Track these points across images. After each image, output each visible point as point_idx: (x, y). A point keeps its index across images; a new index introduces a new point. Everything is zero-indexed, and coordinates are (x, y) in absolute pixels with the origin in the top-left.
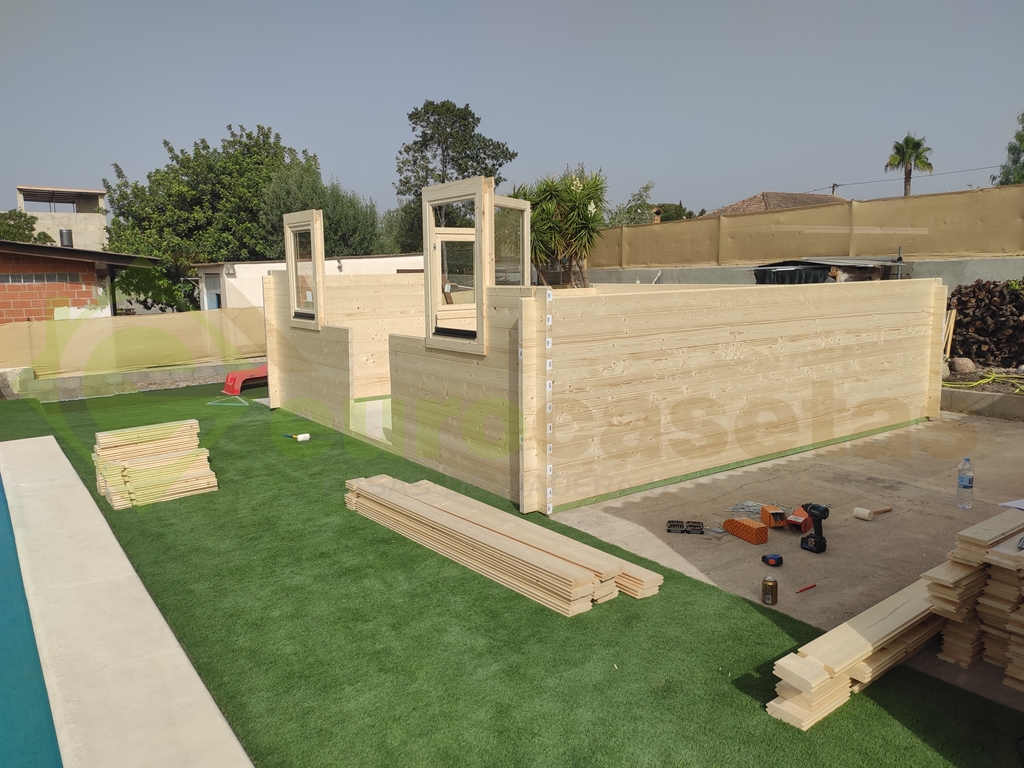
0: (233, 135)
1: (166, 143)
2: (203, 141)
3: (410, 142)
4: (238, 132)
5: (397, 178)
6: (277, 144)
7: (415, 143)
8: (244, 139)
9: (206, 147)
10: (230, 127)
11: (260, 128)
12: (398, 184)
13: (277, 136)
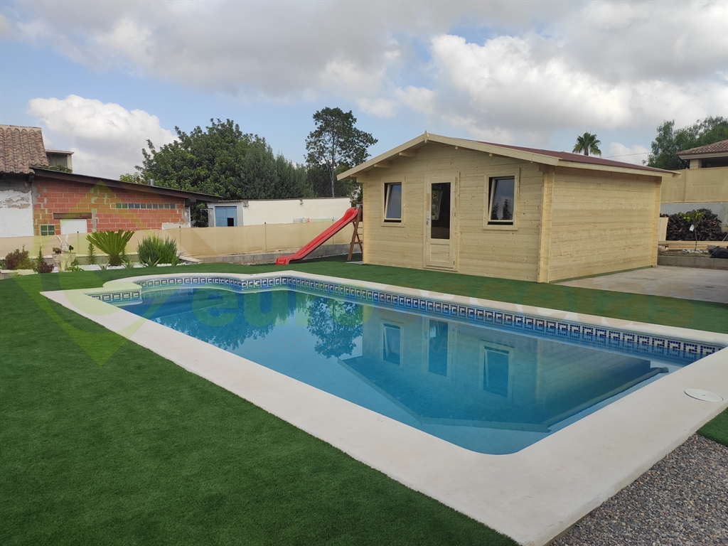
0: (213, 124)
1: (177, 128)
2: (199, 127)
3: (313, 132)
4: (216, 123)
5: (306, 152)
6: (237, 131)
7: (316, 131)
8: (220, 128)
9: (200, 131)
10: (212, 120)
11: (228, 120)
12: (307, 156)
13: (237, 125)
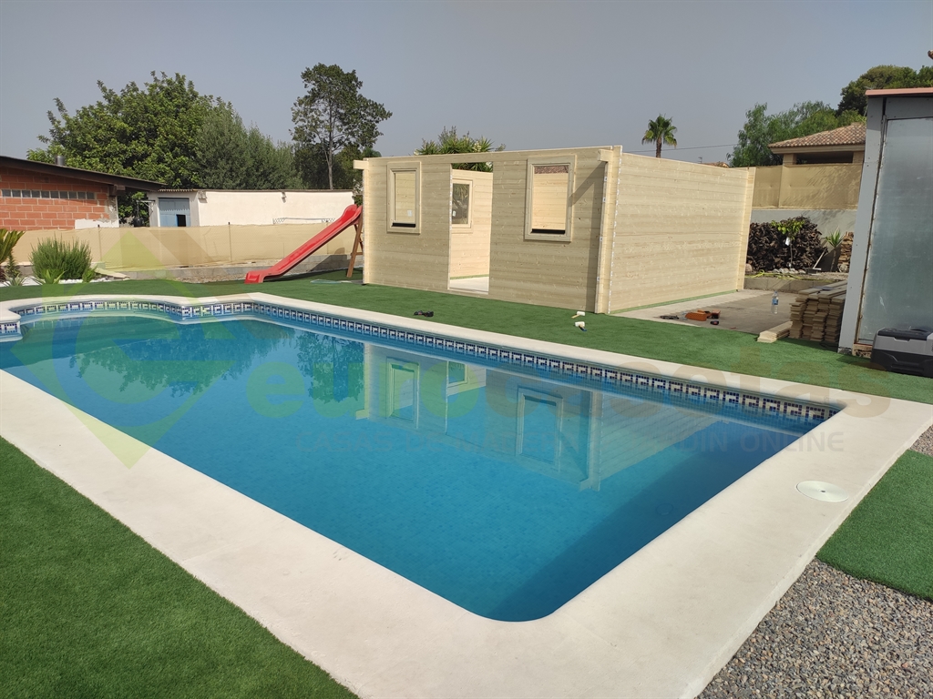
0: (156, 79)
1: (100, 83)
2: (133, 84)
3: (302, 97)
4: (160, 78)
6: (192, 91)
7: (306, 97)
8: (165, 85)
9: (136, 90)
10: (153, 73)
11: (177, 75)
12: (294, 131)
13: (191, 83)
